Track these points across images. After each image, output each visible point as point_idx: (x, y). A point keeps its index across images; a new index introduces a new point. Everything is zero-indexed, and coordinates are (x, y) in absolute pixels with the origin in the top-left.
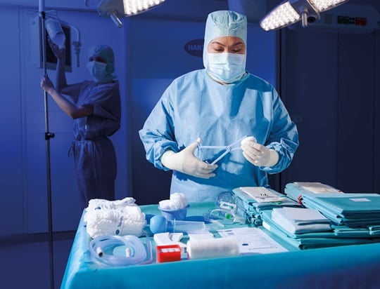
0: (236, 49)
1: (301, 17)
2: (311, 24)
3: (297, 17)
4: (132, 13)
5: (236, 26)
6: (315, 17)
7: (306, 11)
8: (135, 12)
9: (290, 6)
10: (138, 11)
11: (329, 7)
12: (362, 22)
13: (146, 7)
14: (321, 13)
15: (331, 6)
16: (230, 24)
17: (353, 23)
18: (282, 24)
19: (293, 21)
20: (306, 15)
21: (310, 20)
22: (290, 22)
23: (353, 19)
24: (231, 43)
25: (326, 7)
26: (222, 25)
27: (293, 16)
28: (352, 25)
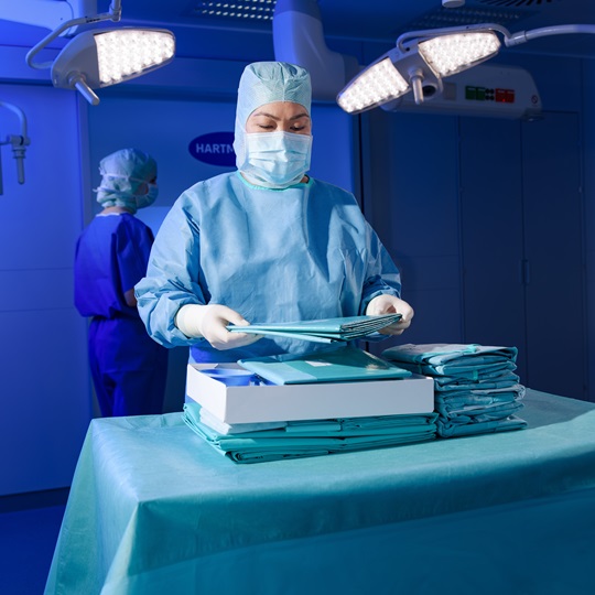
0: (296, 125)
1: (410, 86)
2: (428, 99)
3: (403, 86)
4: (113, 80)
5: (297, 83)
6: (435, 86)
7: (421, 74)
8: (118, 78)
9: (392, 67)
10: (124, 76)
11: (458, 67)
12: (507, 96)
13: (138, 69)
14: (444, 79)
15: (463, 66)
16: (286, 81)
17: (492, 98)
18: (377, 99)
19: (395, 93)
20: (420, 82)
21: (428, 91)
22: (390, 96)
23: (492, 91)
24: (289, 114)
25: (453, 68)
26: (272, 82)
27: (396, 84)
28: (490, 101)
